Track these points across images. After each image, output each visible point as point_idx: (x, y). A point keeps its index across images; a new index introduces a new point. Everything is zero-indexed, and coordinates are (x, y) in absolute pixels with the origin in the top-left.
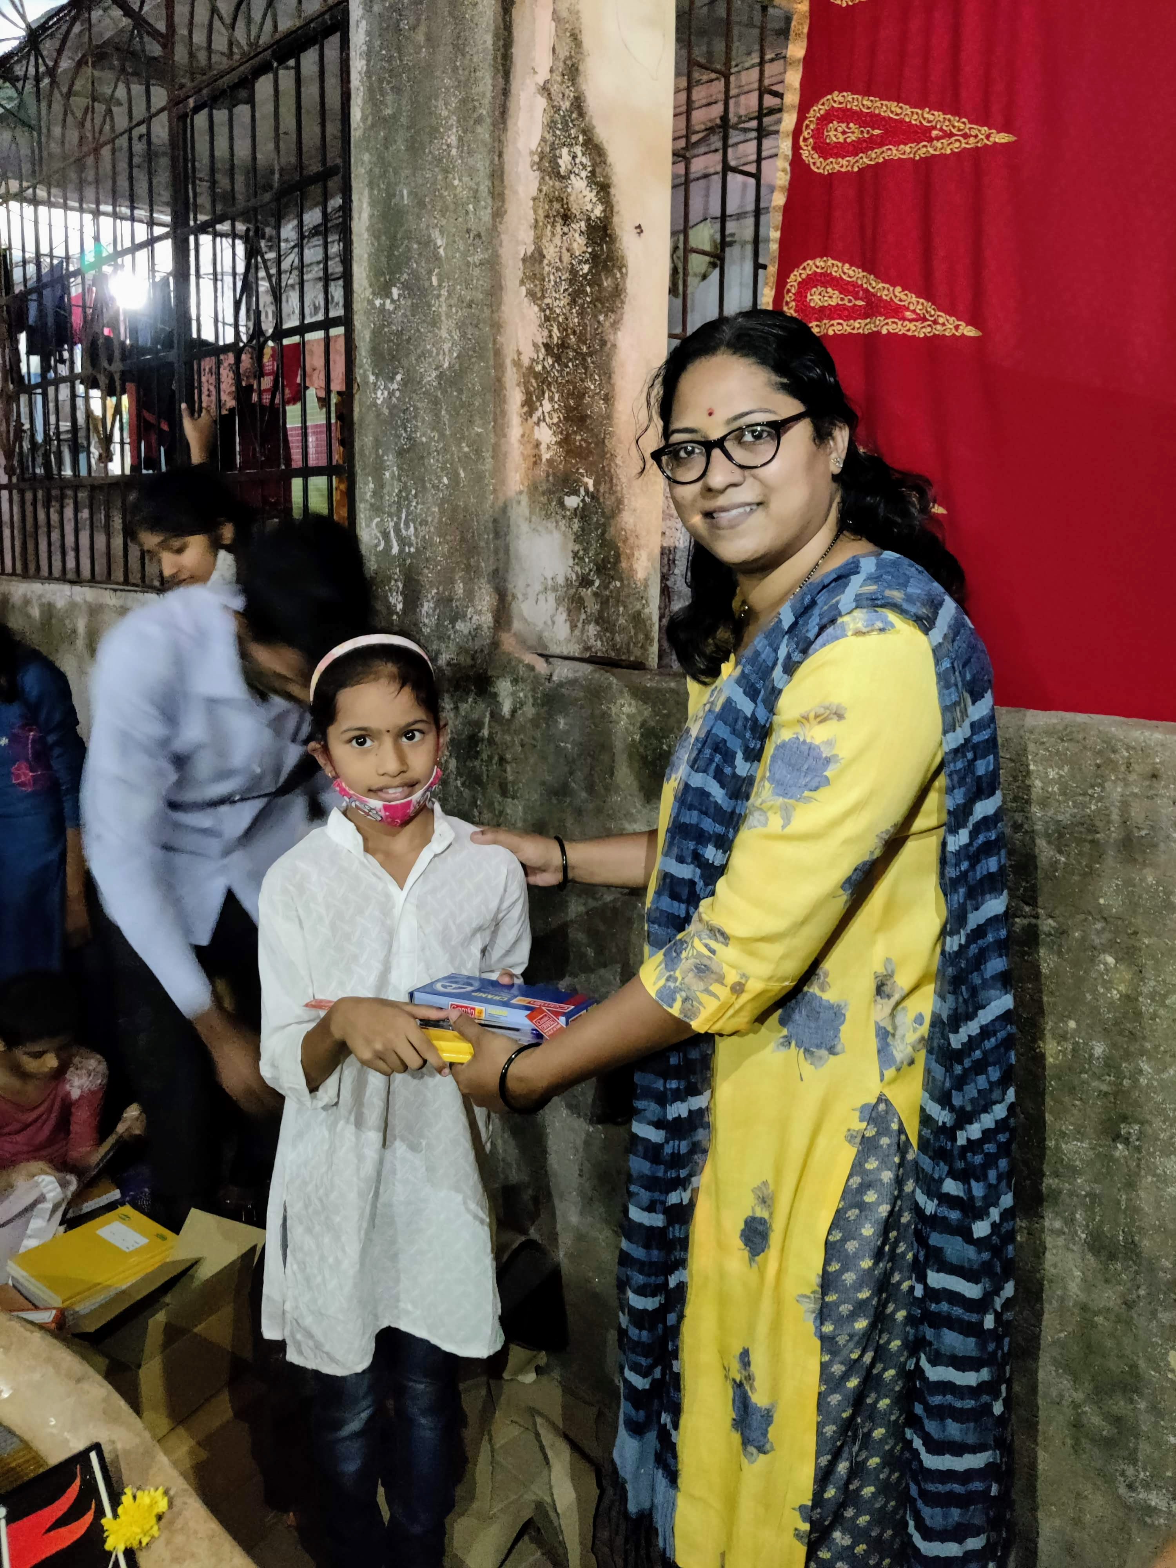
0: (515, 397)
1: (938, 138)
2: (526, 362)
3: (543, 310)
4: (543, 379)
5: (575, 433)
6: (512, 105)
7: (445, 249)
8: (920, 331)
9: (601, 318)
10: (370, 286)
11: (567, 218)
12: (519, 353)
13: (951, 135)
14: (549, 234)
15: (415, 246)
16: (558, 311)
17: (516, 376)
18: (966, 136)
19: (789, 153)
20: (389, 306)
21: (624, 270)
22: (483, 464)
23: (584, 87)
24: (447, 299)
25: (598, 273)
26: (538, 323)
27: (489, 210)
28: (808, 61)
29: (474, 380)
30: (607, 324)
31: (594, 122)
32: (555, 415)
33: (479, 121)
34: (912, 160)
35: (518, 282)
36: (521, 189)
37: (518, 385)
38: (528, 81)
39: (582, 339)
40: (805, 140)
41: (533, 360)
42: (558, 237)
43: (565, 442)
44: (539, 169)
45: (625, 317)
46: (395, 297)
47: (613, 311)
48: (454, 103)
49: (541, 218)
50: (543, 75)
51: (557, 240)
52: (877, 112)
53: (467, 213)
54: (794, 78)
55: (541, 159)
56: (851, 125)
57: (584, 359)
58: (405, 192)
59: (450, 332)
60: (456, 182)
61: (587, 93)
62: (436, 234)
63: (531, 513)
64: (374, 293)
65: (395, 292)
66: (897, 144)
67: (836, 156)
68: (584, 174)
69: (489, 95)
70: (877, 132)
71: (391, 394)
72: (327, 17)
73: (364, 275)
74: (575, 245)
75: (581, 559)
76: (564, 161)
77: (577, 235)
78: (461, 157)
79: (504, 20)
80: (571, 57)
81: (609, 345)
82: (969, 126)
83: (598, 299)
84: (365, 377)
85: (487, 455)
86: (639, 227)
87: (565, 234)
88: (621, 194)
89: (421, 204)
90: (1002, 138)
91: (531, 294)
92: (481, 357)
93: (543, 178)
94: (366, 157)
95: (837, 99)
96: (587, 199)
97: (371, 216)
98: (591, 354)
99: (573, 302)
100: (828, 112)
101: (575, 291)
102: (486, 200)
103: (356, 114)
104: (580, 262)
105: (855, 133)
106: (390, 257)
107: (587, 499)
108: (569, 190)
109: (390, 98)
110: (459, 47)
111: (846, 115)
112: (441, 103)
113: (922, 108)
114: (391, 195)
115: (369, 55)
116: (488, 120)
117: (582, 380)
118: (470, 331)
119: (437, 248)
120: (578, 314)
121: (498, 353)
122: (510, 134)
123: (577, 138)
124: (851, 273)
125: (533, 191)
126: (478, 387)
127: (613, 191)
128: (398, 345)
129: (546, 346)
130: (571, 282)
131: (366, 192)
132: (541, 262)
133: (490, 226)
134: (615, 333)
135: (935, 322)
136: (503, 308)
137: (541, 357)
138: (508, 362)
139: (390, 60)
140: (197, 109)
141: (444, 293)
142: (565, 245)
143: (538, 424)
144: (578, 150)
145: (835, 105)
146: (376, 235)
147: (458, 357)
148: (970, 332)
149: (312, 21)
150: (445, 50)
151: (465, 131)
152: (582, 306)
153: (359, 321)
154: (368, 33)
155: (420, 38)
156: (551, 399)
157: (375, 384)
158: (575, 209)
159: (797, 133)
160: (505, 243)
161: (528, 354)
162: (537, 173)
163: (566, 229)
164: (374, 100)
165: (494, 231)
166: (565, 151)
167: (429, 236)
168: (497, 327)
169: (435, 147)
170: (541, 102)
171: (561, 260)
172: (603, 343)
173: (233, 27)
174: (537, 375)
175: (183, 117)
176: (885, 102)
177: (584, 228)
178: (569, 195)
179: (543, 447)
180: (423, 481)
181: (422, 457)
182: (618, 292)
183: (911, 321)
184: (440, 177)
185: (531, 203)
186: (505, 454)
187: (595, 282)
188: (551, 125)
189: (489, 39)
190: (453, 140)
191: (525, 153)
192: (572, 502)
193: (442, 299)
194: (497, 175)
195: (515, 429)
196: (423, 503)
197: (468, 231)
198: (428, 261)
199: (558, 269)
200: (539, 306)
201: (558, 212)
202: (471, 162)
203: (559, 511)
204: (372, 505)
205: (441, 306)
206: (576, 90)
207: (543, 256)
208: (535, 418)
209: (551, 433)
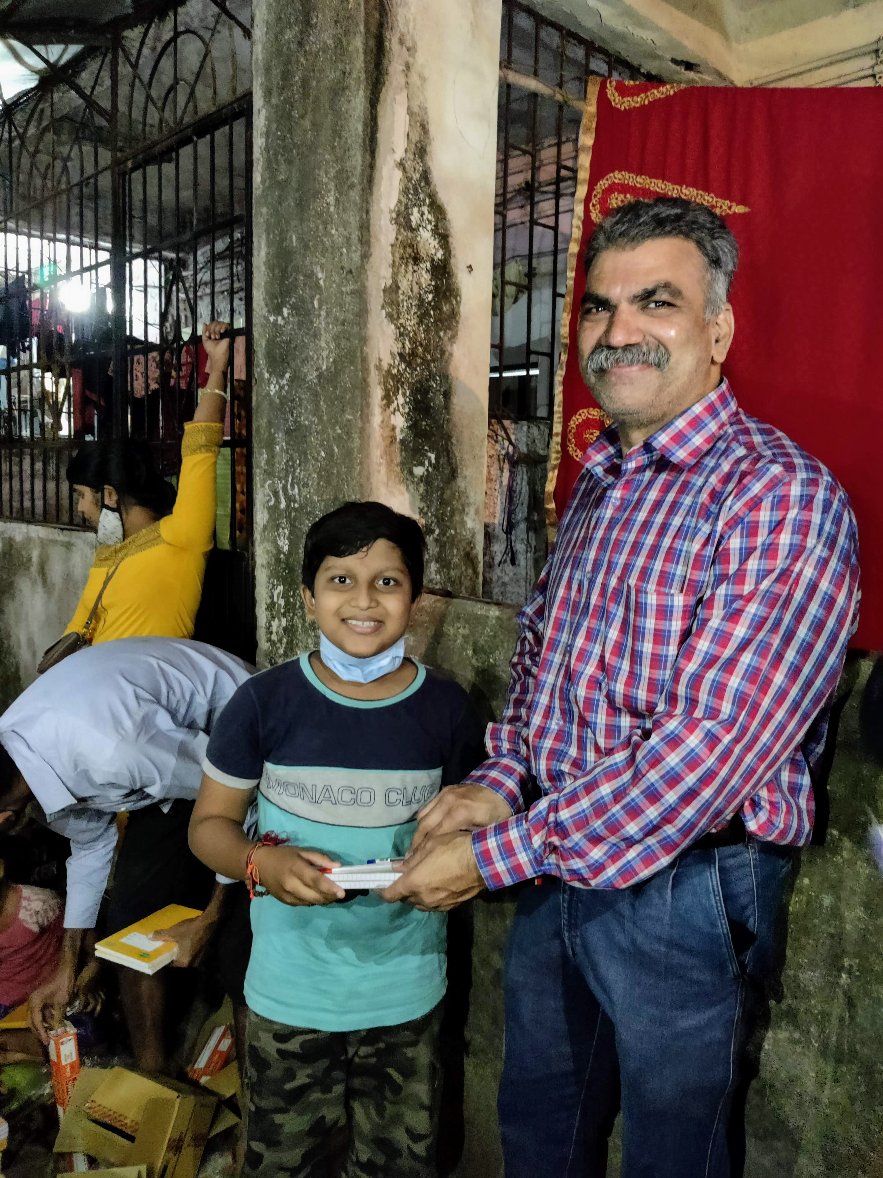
0: (377, 393)
2: (385, 367)
3: (398, 328)
4: (398, 379)
5: (422, 420)
6: (377, 175)
7: (324, 281)
9: (442, 334)
10: (267, 305)
11: (416, 259)
12: (380, 360)
14: (403, 271)
15: (302, 278)
16: (409, 329)
17: (378, 377)
19: (582, 214)
20: (280, 321)
21: (459, 298)
22: (352, 442)
23: (430, 163)
24: (325, 318)
25: (439, 301)
26: (394, 337)
27: (359, 253)
28: (596, 148)
29: (346, 379)
30: (446, 339)
31: (438, 189)
32: (407, 406)
33: (352, 186)
35: (379, 307)
36: (382, 238)
37: (379, 384)
38: (389, 158)
39: (426, 350)
40: (594, 205)
41: (391, 365)
42: (410, 273)
43: (414, 427)
44: (396, 223)
45: (459, 333)
46: (286, 315)
47: (450, 329)
48: (332, 173)
49: (397, 260)
50: (400, 154)
51: (409, 276)
52: (647, 187)
53: (342, 254)
54: (585, 160)
55: (398, 215)
56: (628, 195)
57: (429, 365)
58: (294, 238)
59: (327, 343)
60: (333, 232)
61: (432, 168)
62: (317, 270)
63: (388, 479)
64: (269, 311)
65: (285, 311)
68: (429, 227)
69: (359, 168)
71: (282, 388)
72: (235, 105)
73: (261, 297)
74: (422, 280)
75: (426, 514)
76: (415, 217)
77: (424, 272)
78: (338, 214)
79: (371, 113)
80: (420, 141)
81: (447, 354)
82: (716, 199)
83: (440, 320)
84: (261, 374)
85: (356, 436)
86: (470, 267)
87: (415, 271)
88: (457, 242)
89: (306, 247)
90: (741, 209)
91: (390, 316)
92: (352, 363)
93: (399, 230)
94: (264, 210)
95: (618, 177)
96: (432, 246)
97: (268, 254)
98: (434, 361)
99: (420, 322)
100: (610, 186)
101: (422, 314)
102: (356, 246)
103: (257, 178)
104: (426, 292)
106: (281, 284)
107: (430, 469)
108: (419, 239)
109: (283, 167)
110: (337, 133)
111: (624, 188)
112: (322, 173)
113: (681, 185)
114: (283, 240)
115: (267, 135)
116: (359, 187)
117: (427, 380)
118: (343, 343)
119: (318, 279)
120: (425, 331)
121: (364, 360)
122: (374, 197)
123: (424, 201)
125: (392, 240)
126: (348, 385)
127: (451, 240)
128: (287, 351)
129: (401, 355)
130: (419, 307)
131: (264, 236)
132: (397, 292)
133: (359, 264)
134: (452, 346)
136: (368, 326)
137: (397, 363)
138: (372, 367)
139: (283, 139)
140: (134, 169)
141: (323, 313)
142: (415, 279)
143: (394, 413)
144: (425, 209)
145: (616, 181)
146: (271, 268)
147: (334, 361)
149: (224, 107)
150: (326, 134)
151: (341, 194)
152: (427, 325)
153: (256, 332)
154: (267, 119)
155: (307, 123)
156: (404, 394)
157: (269, 380)
158: (423, 253)
159: (587, 200)
160: (370, 278)
161: (387, 361)
162: (395, 226)
163: (416, 268)
164: (271, 167)
165: (362, 269)
166: (415, 210)
167: (312, 271)
168: (364, 340)
169: (317, 205)
170: (398, 174)
171: (412, 291)
172: (443, 353)
173: (163, 109)
174: (394, 377)
175: (123, 174)
176: (653, 180)
177: (429, 267)
178: (418, 242)
179: (398, 430)
180: (305, 454)
181: (305, 436)
182: (454, 315)
184: (321, 227)
185: (390, 248)
186: (369, 437)
187: (437, 307)
188: (405, 191)
189: (360, 127)
190: (331, 200)
191: (386, 210)
192: (419, 471)
193: (322, 318)
194: (365, 227)
195: (377, 418)
196: (305, 471)
197: (342, 268)
198: (311, 288)
199: (409, 297)
200: (396, 325)
201: (410, 255)
202: (345, 217)
203: (409, 477)
204: (265, 470)
205: (320, 323)
206: (424, 165)
207: (398, 288)
208: (392, 409)
209: (403, 419)
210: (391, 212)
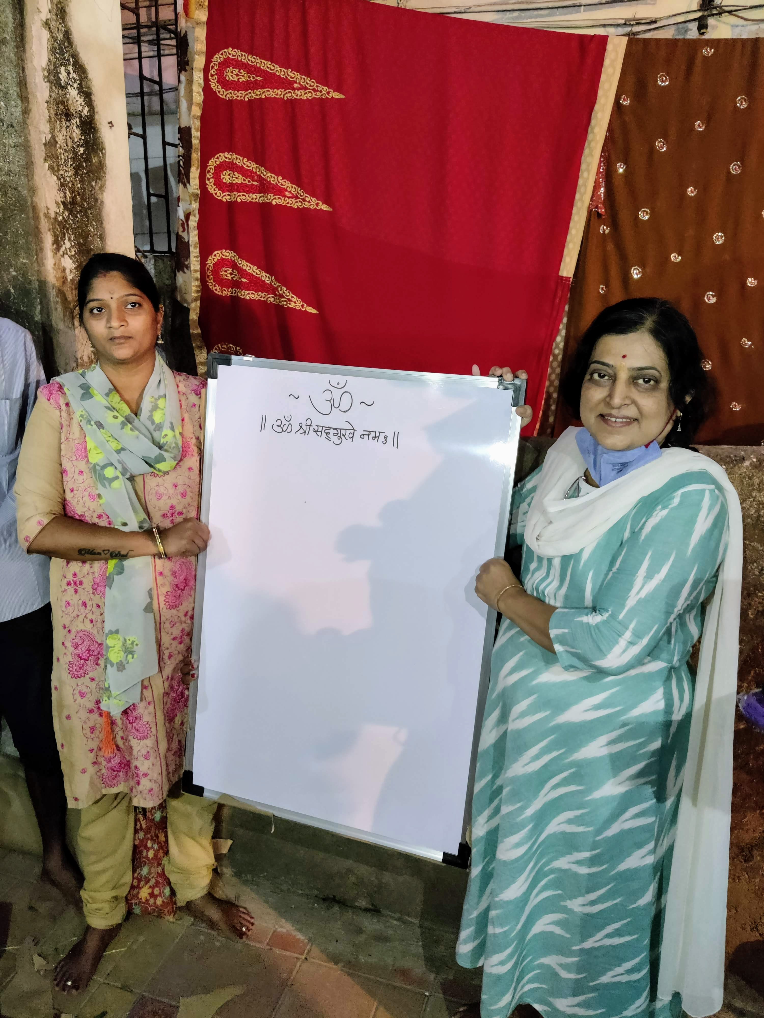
0: (48, 239)
1: (298, 89)
2: (53, 215)
3: (59, 179)
4: (63, 225)
6: (27, 34)
8: (295, 204)
9: (93, 184)
11: (68, 115)
12: (48, 209)
13: (306, 88)
14: (59, 127)
16: (68, 179)
17: (47, 224)
18: (315, 90)
21: (104, 151)
23: (70, 24)
25: (89, 154)
26: (57, 188)
27: (19, 109)
28: (210, 24)
29: (16, 226)
30: (97, 188)
31: (78, 50)
32: (73, 250)
33: (4, 42)
34: (283, 99)
35: (42, 160)
36: (38, 95)
37: (49, 230)
38: (35, 17)
39: (83, 198)
41: (57, 213)
42: (64, 128)
44: (48, 81)
45: (107, 183)
47: (100, 179)
49: (53, 116)
50: (45, 15)
51: (64, 131)
52: (258, 65)
54: (201, 34)
55: (49, 73)
56: (242, 71)
57: (86, 212)
61: (72, 29)
63: (64, 316)
66: (272, 88)
67: (234, 89)
68: (75, 85)
69: (10, 25)
70: (259, 78)
74: (74, 135)
76: (63, 76)
77: (75, 128)
81: (99, 202)
82: (316, 84)
83: (91, 171)
86: (110, 123)
87: (68, 127)
88: (98, 99)
90: (337, 95)
91: (51, 168)
92: (21, 211)
93: (51, 88)
95: (231, 53)
96: (79, 103)
98: (90, 208)
99: (76, 174)
100: (225, 60)
101: (76, 166)
102: (15, 101)
104: (78, 146)
105: (244, 77)
108: (68, 96)
111: (239, 65)
113: (287, 69)
116: (12, 44)
117: (87, 227)
120: (80, 181)
121: (34, 209)
122: (28, 55)
123: (69, 60)
124: (249, 165)
125: (47, 97)
126: (20, 231)
127: (93, 98)
129: (63, 203)
130: (73, 159)
132: (55, 146)
133: (20, 119)
134: (102, 194)
135: (304, 200)
136: (35, 177)
137: (61, 211)
138: (42, 215)
142: (69, 134)
143: (63, 256)
144: (70, 68)
145: (231, 57)
148: (325, 208)
152: (82, 177)
156: (69, 239)
158: (72, 110)
159: (206, 70)
160: (32, 133)
161: (53, 209)
162: (47, 84)
163: (68, 124)
165: (24, 124)
166: (63, 69)
168: (33, 190)
170: (46, 34)
171: (67, 145)
172: (96, 200)
174: (60, 223)
176: (263, 61)
177: (78, 123)
178: (68, 100)
179: (68, 271)
182: (101, 166)
183: (289, 198)
185: (46, 105)
187: (88, 160)
188: (53, 51)
191: (39, 69)
194: (22, 84)
195: (50, 261)
199: (65, 151)
200: (57, 176)
201: (62, 111)
206: (65, 26)
207: (57, 142)
208: (61, 253)
209: (71, 261)
210: (43, 70)
